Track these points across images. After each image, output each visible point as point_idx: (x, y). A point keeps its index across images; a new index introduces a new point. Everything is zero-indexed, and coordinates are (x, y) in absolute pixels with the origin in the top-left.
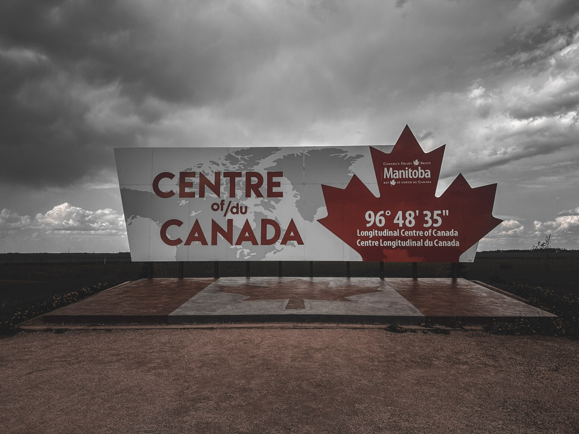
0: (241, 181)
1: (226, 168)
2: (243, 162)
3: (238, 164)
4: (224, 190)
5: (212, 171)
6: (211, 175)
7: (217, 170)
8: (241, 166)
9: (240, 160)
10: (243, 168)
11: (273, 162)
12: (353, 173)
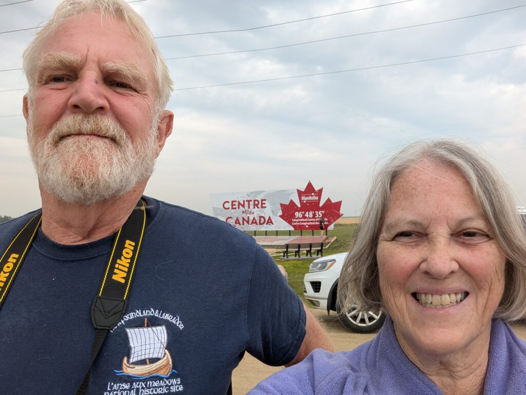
0: (252, 203)
1: (247, 199)
2: (252, 196)
4: (246, 206)
5: (242, 200)
11: (263, 196)
12: (291, 199)
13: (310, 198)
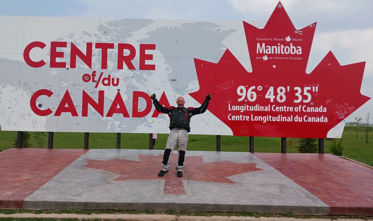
0: (113, 53)
1: (98, 39)
2: (115, 33)
3: (110, 35)
4: (96, 62)
5: (84, 42)
6: (83, 46)
7: (89, 41)
8: (113, 37)
9: (112, 31)
10: (115, 39)
11: (146, 34)
12: (226, 47)
13: (279, 49)
